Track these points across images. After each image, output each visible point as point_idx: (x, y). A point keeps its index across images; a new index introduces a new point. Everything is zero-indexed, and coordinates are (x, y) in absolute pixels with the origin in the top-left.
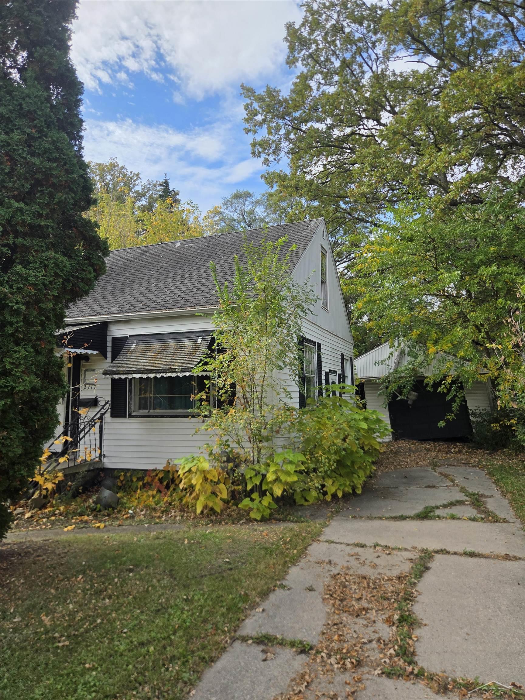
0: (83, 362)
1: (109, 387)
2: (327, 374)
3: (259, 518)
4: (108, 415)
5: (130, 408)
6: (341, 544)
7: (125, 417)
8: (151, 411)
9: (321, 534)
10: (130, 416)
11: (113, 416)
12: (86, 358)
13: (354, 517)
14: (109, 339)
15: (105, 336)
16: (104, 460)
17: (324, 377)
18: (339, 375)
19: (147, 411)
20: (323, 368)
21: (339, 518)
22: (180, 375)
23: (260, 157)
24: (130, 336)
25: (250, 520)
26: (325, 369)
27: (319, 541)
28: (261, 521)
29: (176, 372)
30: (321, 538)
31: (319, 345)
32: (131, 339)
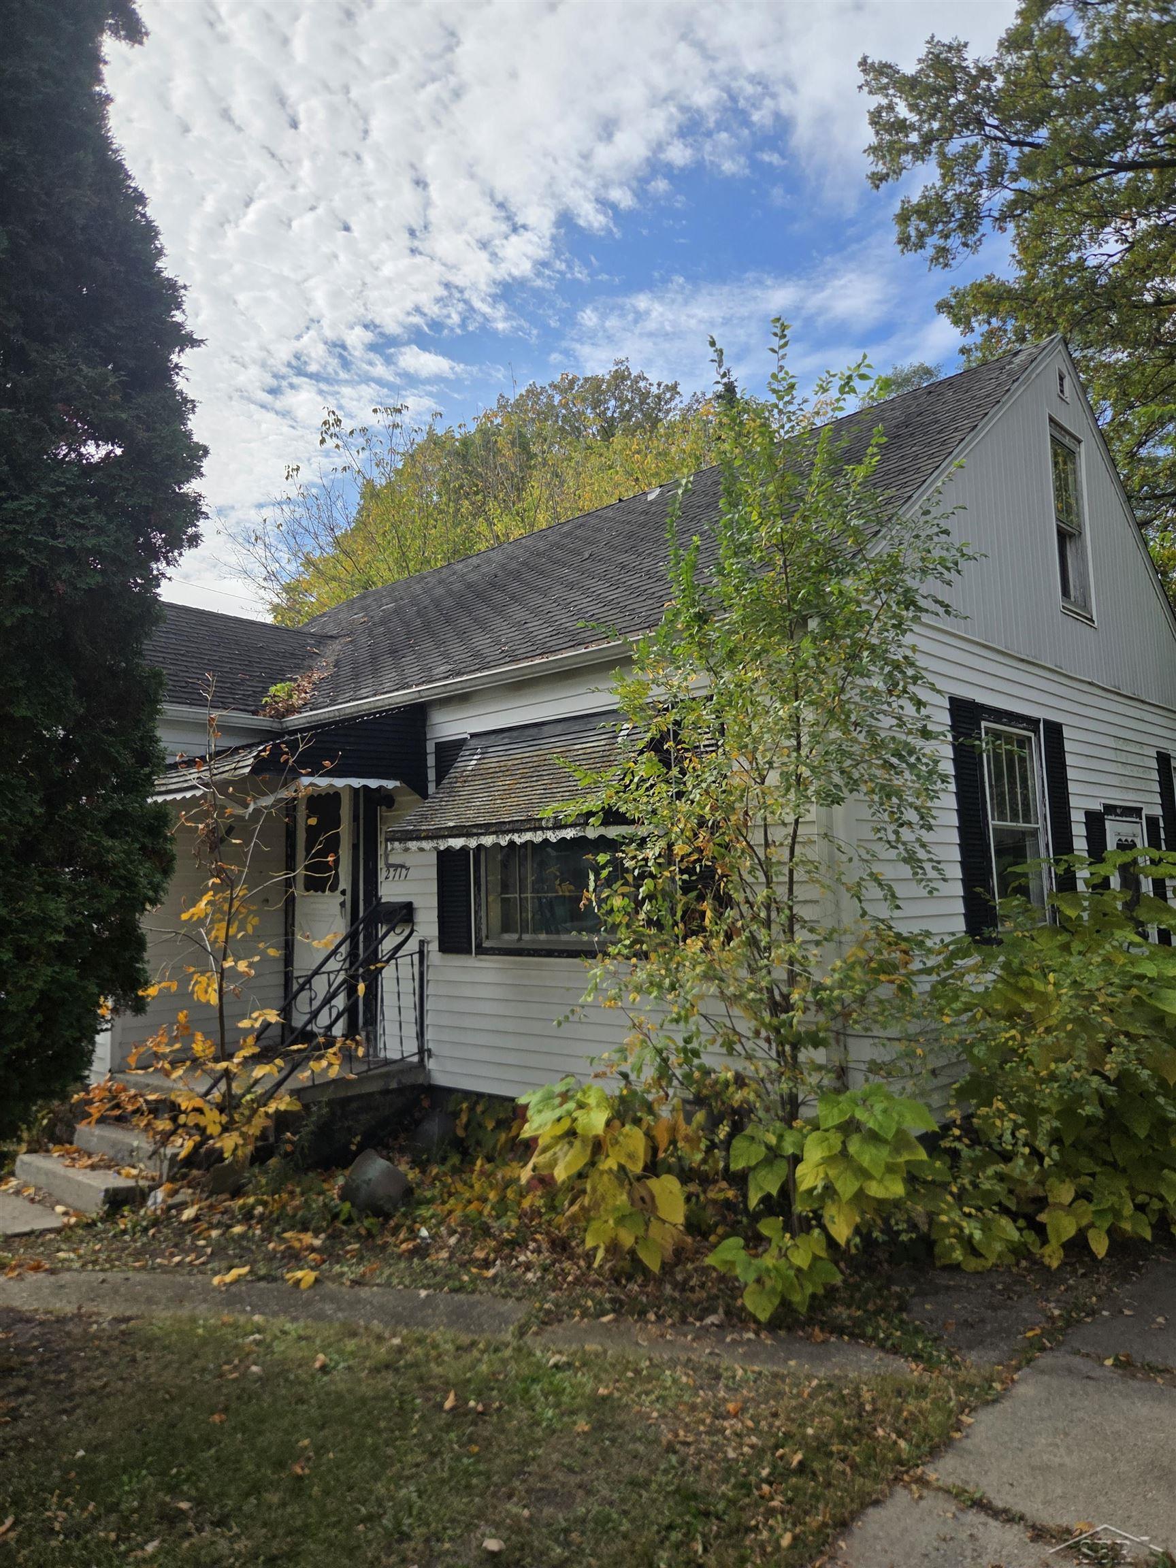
0: (382, 811)
1: (433, 873)
2: (1095, 821)
3: (763, 1317)
4: (434, 946)
5: (478, 930)
6: (1008, 1517)
7: (470, 952)
8: (526, 937)
9: (948, 1443)
10: (481, 951)
11: (445, 948)
12: (386, 798)
13: (1126, 1366)
14: (430, 747)
15: (422, 739)
16: (431, 1064)
17: (1079, 830)
18: (1152, 822)
19: (515, 936)
20: (1073, 801)
21: (1062, 1359)
22: (552, 837)
23: (922, 246)
24: (473, 735)
25: (738, 1318)
26: (1081, 801)
27: (922, 1482)
28: (773, 1325)
29: (542, 829)
30: (942, 1471)
31: (1054, 732)
32: (473, 743)
